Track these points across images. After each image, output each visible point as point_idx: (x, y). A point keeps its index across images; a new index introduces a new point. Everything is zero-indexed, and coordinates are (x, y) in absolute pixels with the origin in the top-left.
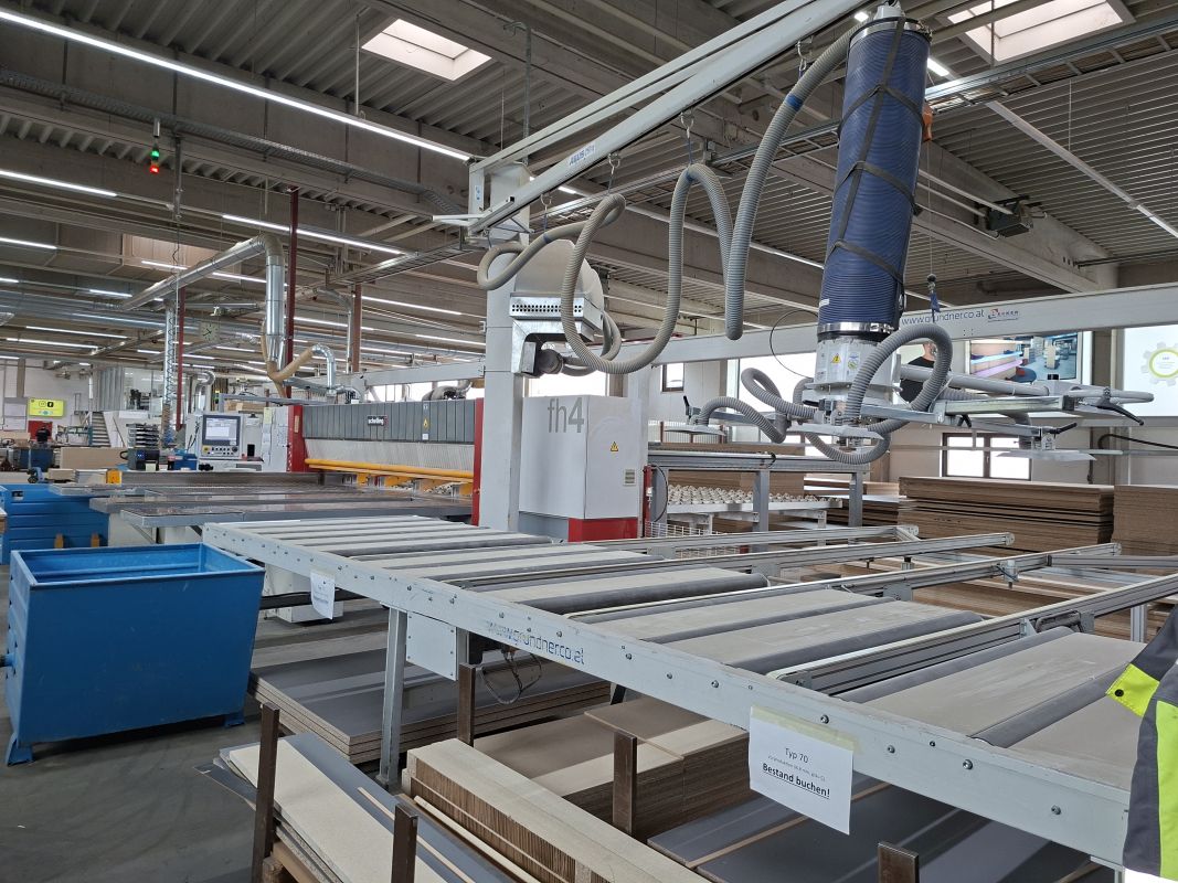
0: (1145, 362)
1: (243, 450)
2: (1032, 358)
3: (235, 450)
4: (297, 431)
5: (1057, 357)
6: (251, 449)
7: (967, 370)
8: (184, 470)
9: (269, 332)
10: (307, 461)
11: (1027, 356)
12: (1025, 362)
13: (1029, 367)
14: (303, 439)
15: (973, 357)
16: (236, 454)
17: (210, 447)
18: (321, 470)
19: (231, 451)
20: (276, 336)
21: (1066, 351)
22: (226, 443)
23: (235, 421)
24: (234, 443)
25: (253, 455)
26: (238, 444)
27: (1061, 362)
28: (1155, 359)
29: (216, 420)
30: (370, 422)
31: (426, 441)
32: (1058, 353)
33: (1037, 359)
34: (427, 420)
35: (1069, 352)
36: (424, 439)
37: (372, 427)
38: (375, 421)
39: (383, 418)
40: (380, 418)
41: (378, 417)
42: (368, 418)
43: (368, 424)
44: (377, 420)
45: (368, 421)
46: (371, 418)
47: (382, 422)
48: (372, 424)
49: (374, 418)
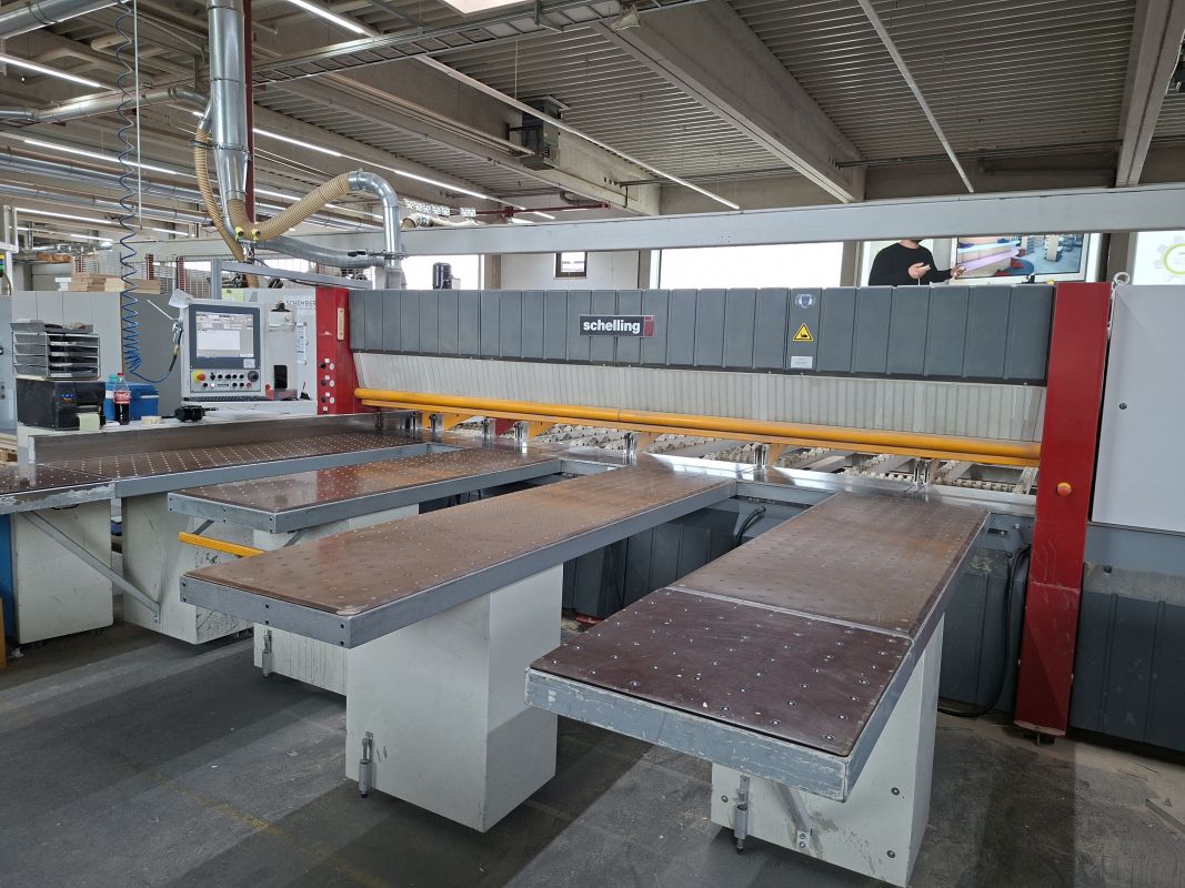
0: (1159, 256)
1: (267, 377)
2: (1031, 249)
3: (254, 377)
4: (341, 337)
5: (1059, 249)
6: (281, 374)
8: (150, 422)
9: (220, 140)
10: (359, 392)
11: (1024, 245)
12: (1022, 253)
13: (1026, 258)
14: (351, 352)
15: (961, 246)
16: (255, 386)
17: (207, 373)
18: (378, 408)
19: (246, 381)
20: (233, 151)
21: (1070, 242)
22: (236, 363)
23: (249, 319)
24: (250, 364)
25: (285, 386)
26: (258, 364)
27: (1064, 254)
28: (1170, 255)
29: (216, 316)
30: (587, 327)
31: (806, 372)
32: (1060, 244)
33: (1036, 249)
34: (810, 328)
35: (1074, 243)
36: (793, 365)
37: (595, 337)
38: (607, 327)
39: (640, 320)
40: (627, 320)
41: (620, 318)
42: (583, 320)
43: (583, 332)
44: (618, 326)
45: (582, 326)
46: (595, 320)
47: (636, 328)
48: (596, 332)
49: (605, 320)
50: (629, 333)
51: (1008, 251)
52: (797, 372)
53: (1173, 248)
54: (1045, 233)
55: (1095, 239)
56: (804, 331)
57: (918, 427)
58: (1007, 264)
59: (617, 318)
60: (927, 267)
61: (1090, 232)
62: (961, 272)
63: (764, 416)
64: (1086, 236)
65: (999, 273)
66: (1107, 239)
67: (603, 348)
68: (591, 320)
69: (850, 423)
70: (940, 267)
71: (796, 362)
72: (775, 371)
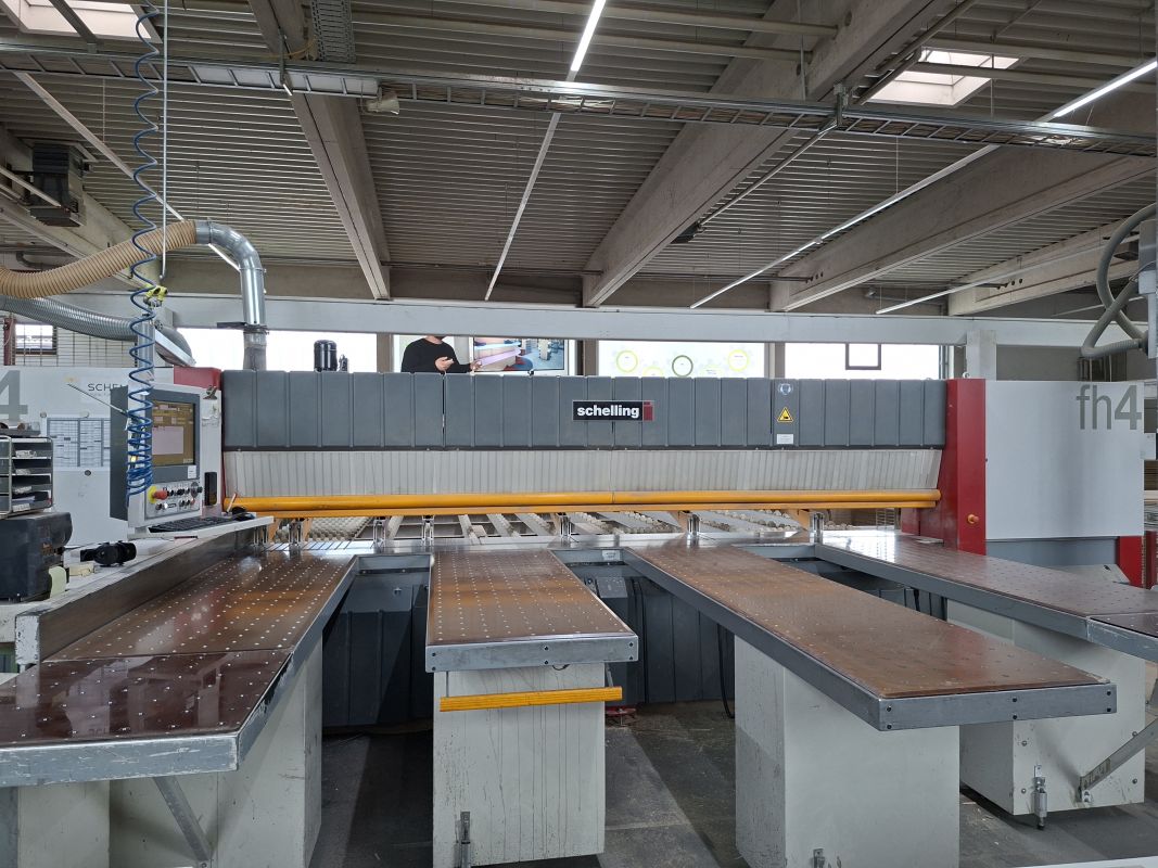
0: (613, 359)
2: (529, 349)
5: (549, 350)
7: (471, 355)
11: (524, 347)
12: (523, 352)
13: (526, 357)
15: (476, 344)
21: (555, 346)
27: (552, 355)
28: (619, 359)
29: (165, 407)
30: (581, 412)
31: (786, 447)
32: (549, 347)
33: (533, 350)
34: (790, 412)
35: (558, 346)
36: (779, 442)
37: (590, 422)
38: (605, 412)
39: (638, 405)
40: (625, 405)
41: (618, 404)
42: (577, 405)
43: (577, 417)
44: (616, 411)
45: (576, 412)
46: (591, 405)
47: (635, 412)
48: (593, 417)
49: (602, 406)
50: (628, 418)
51: (513, 351)
52: (780, 447)
53: (622, 352)
54: (538, 338)
55: (572, 344)
56: (786, 414)
57: (861, 485)
58: (513, 362)
59: (614, 404)
60: (451, 361)
61: (568, 339)
62: (479, 366)
63: (746, 487)
64: (566, 341)
65: (508, 368)
66: (580, 344)
67: (600, 432)
68: (586, 405)
69: (814, 486)
70: (462, 362)
71: (782, 439)
72: (762, 447)
